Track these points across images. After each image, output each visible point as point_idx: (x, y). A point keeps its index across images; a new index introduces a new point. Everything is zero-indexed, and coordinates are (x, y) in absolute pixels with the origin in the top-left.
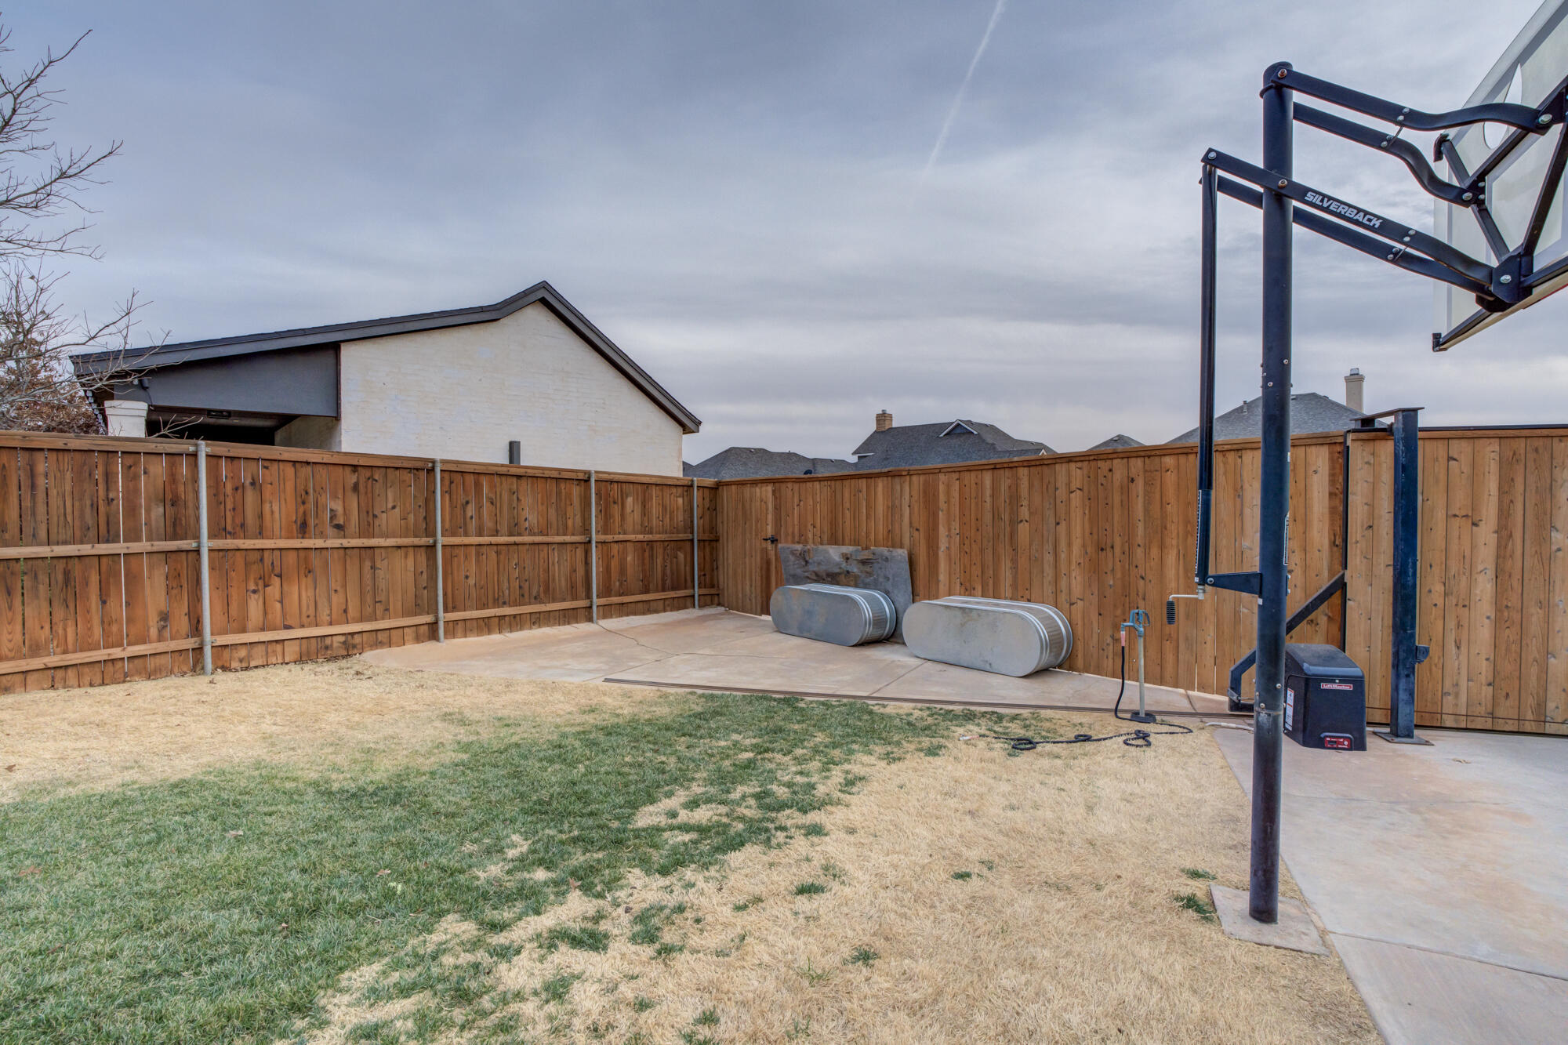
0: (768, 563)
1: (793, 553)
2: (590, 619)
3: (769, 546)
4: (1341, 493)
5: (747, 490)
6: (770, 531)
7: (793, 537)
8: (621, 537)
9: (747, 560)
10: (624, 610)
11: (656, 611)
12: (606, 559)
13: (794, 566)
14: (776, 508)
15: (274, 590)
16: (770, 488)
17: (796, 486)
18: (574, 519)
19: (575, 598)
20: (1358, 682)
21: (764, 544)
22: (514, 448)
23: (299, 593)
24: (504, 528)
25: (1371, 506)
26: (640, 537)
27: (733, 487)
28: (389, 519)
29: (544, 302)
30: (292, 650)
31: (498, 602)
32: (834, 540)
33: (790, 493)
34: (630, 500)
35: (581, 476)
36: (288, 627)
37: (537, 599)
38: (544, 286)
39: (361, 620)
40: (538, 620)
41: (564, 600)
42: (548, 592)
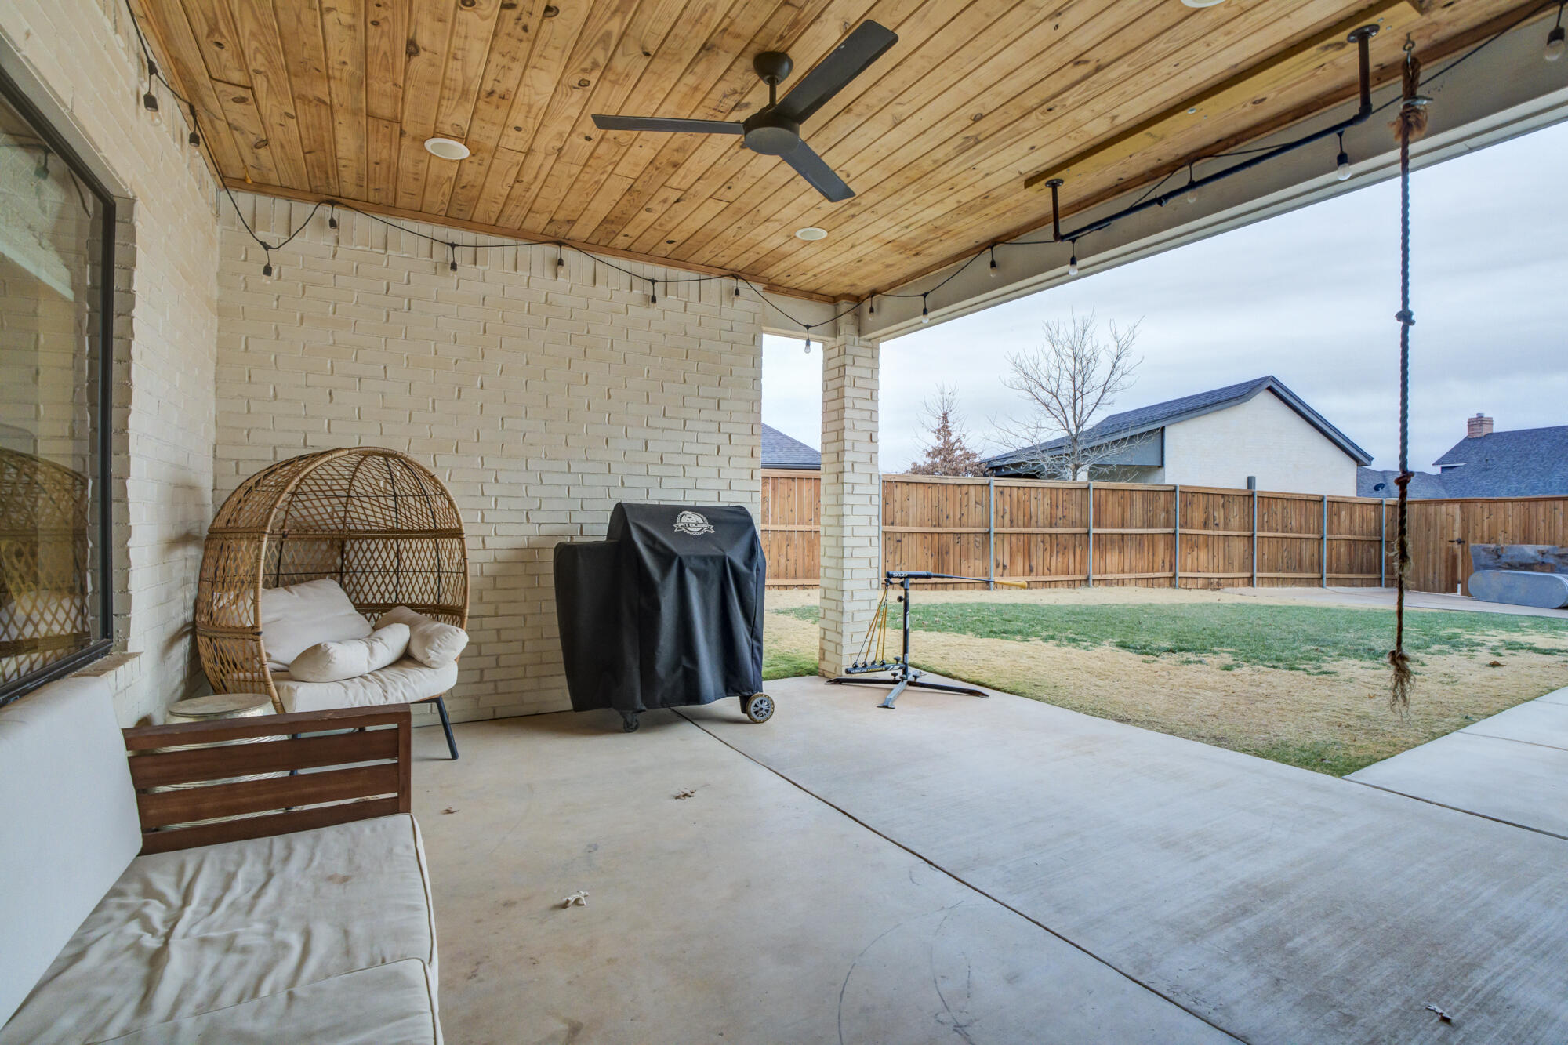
0: (1455, 557)
1: (1484, 550)
2: (1322, 586)
3: (1456, 546)
5: (1432, 509)
6: (1457, 535)
7: (1482, 537)
8: (1339, 536)
9: (1431, 556)
10: (1338, 582)
11: (1357, 586)
12: (1330, 550)
13: (1484, 558)
14: (1463, 520)
15: (1195, 554)
16: (1457, 506)
17: (1486, 506)
18: (1313, 522)
19: (1313, 572)
21: (1450, 545)
22: (1251, 481)
23: (1203, 555)
24: (1280, 530)
26: (1349, 537)
27: (1416, 505)
28: (1235, 522)
29: (1270, 389)
30: (1200, 581)
31: (1277, 570)
32: (1527, 540)
33: (1478, 510)
34: (1343, 513)
35: (1318, 499)
36: (1199, 572)
37: (1294, 570)
38: (1273, 379)
39: (1224, 572)
40: (1296, 582)
41: (1307, 572)
42: (1300, 568)
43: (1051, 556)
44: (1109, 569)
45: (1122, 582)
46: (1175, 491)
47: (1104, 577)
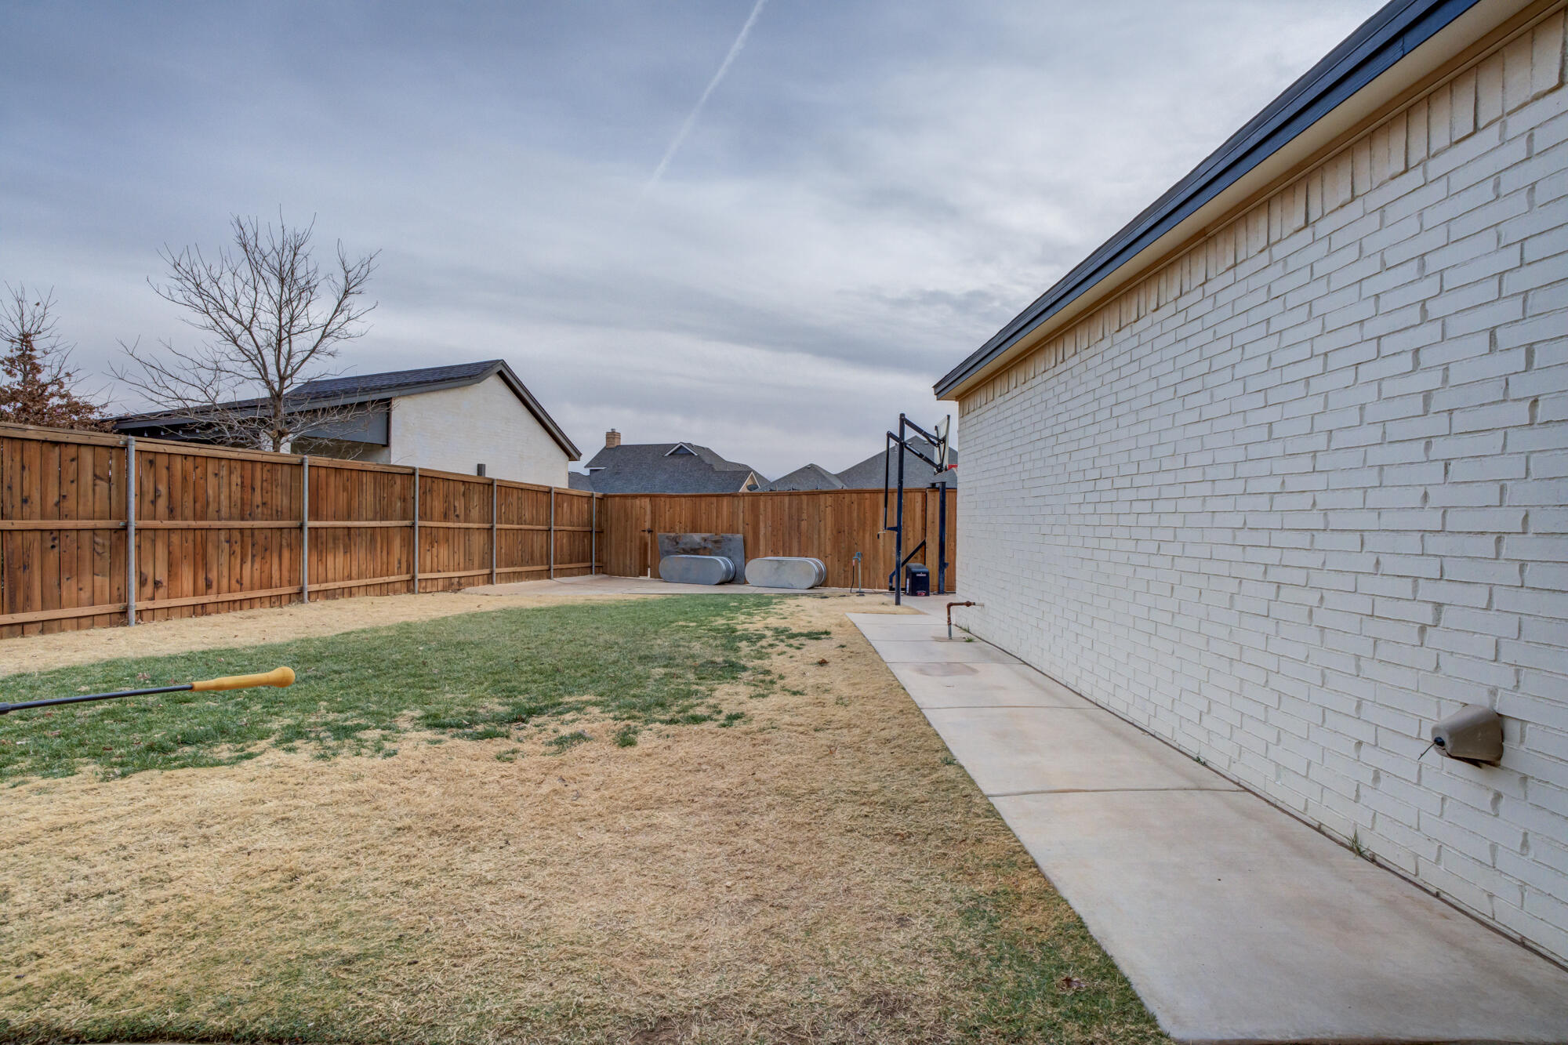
0: (646, 545)
1: (667, 538)
2: (549, 578)
3: (648, 536)
4: (925, 510)
5: (629, 502)
6: (648, 525)
7: (665, 527)
8: (562, 528)
9: (628, 544)
10: (561, 573)
11: (575, 575)
12: (556, 540)
13: (667, 545)
14: (652, 512)
15: (435, 550)
16: (648, 500)
17: (668, 500)
18: (543, 516)
19: (543, 564)
20: (927, 573)
21: (642, 534)
22: (481, 468)
23: (443, 552)
24: (515, 522)
25: (933, 515)
26: (570, 528)
27: (617, 499)
28: (475, 513)
29: (501, 374)
30: (441, 583)
31: (513, 565)
32: (694, 530)
33: (662, 503)
34: (565, 505)
35: (547, 490)
36: (439, 571)
37: (528, 564)
38: (503, 363)
39: (465, 569)
40: (530, 575)
41: (537, 565)
42: (532, 561)
43: (243, 562)
44: (330, 575)
45: (349, 592)
46: (413, 474)
47: (324, 586)
